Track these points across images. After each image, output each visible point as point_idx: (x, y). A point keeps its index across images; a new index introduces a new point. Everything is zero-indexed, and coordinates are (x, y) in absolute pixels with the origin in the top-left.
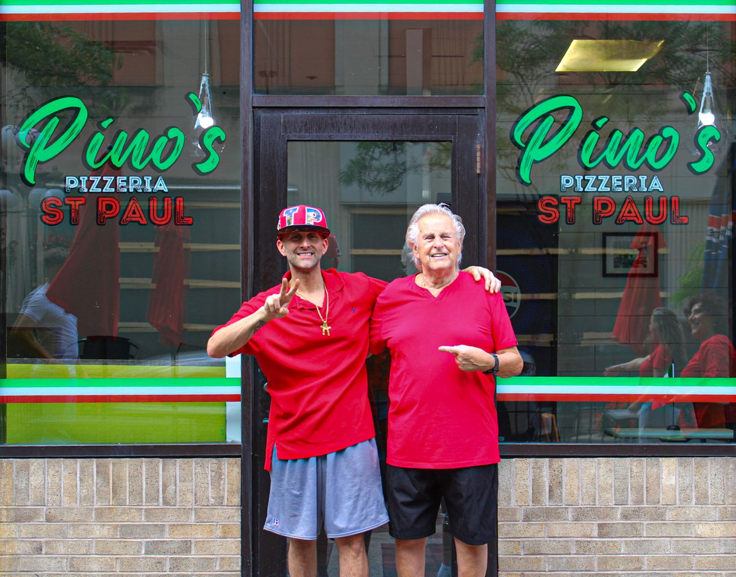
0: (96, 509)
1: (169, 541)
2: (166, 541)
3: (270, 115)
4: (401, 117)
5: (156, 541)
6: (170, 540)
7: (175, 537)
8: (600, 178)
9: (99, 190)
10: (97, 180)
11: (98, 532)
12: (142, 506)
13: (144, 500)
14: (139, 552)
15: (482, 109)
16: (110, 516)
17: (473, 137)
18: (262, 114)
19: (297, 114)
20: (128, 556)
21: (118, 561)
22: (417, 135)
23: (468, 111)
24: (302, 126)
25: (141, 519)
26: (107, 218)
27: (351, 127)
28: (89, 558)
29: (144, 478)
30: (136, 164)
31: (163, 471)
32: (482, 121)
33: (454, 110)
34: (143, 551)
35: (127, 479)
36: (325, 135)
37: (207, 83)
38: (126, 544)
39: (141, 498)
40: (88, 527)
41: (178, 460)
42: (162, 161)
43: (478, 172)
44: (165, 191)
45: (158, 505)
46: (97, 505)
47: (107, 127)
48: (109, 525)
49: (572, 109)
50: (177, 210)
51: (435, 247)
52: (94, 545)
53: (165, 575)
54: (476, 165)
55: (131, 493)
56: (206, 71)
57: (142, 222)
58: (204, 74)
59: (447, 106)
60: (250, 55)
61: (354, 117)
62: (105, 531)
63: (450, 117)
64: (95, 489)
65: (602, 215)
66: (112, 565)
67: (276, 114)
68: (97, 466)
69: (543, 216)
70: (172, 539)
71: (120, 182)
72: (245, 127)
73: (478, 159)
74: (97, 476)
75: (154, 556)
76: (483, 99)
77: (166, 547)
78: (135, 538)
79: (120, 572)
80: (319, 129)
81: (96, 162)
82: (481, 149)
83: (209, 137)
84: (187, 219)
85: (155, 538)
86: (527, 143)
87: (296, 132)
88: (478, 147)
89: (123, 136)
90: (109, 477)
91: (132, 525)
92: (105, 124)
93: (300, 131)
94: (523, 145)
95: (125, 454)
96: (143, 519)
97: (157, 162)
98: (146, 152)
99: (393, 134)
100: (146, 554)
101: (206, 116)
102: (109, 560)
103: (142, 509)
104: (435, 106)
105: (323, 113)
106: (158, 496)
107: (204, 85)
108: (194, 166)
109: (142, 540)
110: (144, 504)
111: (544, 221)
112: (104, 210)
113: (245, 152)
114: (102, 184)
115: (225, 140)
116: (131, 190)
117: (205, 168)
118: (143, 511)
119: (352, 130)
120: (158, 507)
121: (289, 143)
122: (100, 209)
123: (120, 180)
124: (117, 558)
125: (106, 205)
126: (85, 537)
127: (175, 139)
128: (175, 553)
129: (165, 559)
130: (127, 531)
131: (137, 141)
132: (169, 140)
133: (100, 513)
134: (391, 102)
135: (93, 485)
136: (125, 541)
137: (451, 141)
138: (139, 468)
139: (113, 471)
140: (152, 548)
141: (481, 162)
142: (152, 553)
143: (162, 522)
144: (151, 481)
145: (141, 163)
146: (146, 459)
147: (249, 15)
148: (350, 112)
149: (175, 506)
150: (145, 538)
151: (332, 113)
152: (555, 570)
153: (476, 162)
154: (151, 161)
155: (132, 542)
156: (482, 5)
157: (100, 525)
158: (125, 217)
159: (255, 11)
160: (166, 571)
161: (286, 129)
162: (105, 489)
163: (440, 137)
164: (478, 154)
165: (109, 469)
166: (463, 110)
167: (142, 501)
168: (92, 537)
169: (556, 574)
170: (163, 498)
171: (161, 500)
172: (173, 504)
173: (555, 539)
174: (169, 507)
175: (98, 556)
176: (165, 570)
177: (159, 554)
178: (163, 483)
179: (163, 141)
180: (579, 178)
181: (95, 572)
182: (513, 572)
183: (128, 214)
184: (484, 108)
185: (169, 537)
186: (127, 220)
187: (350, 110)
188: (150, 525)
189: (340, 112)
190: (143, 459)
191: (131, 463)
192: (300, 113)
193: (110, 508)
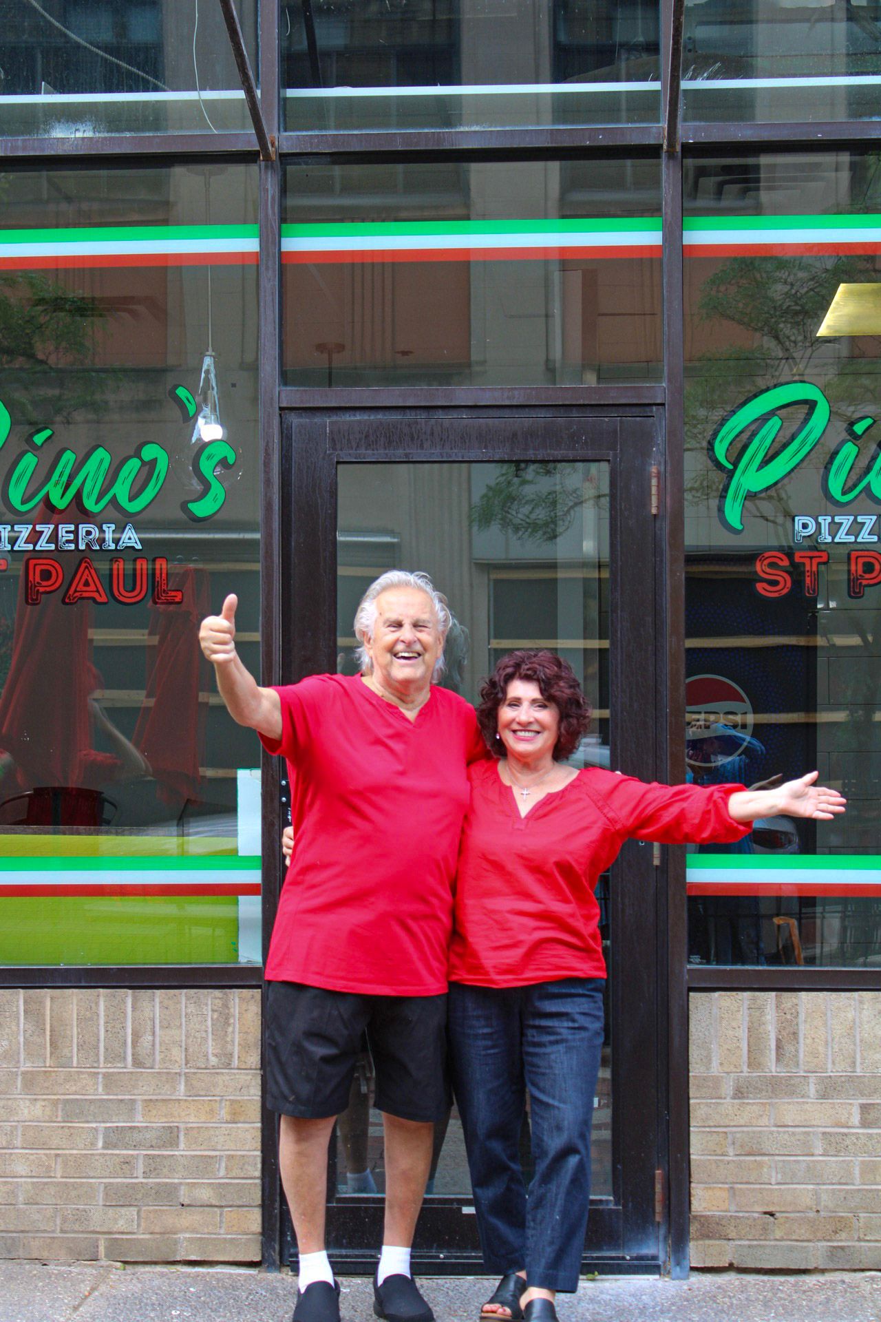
0: (24, 1073)
1: (142, 1127)
2: (138, 1127)
3: (308, 420)
4: (523, 421)
5: (122, 1127)
6: (145, 1125)
7: (152, 1120)
8: (860, 519)
9: (30, 547)
10: (25, 531)
11: (26, 1111)
12: (98, 1068)
13: (102, 1058)
14: (93, 1144)
15: (660, 407)
16: (46, 1085)
17: (645, 454)
18: (295, 420)
19: (352, 418)
20: (75, 1152)
21: (60, 1160)
22: (553, 452)
23: (637, 411)
24: (360, 439)
25: (97, 1089)
26: (43, 593)
27: (442, 439)
28: (11, 1154)
29: (102, 1022)
30: (90, 504)
31: (133, 1011)
32: (660, 425)
33: (614, 409)
34: (100, 1144)
35: (75, 1023)
36: (399, 453)
37: (212, 369)
38: (72, 1131)
39: (97, 1055)
40: (10, 1102)
41: (158, 992)
42: (131, 499)
43: (654, 511)
44: (137, 547)
45: (125, 1068)
46: (26, 1066)
47: (42, 444)
48: (44, 1100)
49: (811, 405)
50: (157, 579)
51: (403, 641)
52: (20, 1133)
53: (136, 1184)
54: (651, 500)
55: (80, 1047)
56: (210, 349)
57: (99, 600)
58: (208, 353)
59: (602, 403)
60: (275, 322)
61: (446, 423)
62: (38, 1110)
63: (607, 421)
64: (22, 1039)
65: (864, 583)
66: (49, 1167)
67: (318, 419)
68: (25, 1002)
69: (765, 585)
70: (148, 1125)
71: (64, 534)
72: (268, 442)
73: (654, 490)
74: (25, 1018)
75: (117, 1152)
76: (660, 390)
77: (137, 1136)
78: (88, 1122)
79: (62, 1177)
80: (389, 443)
81: (24, 502)
82: (659, 473)
83: (209, 457)
84: (173, 594)
85: (119, 1122)
86: (736, 465)
87: (352, 448)
88: (654, 470)
89: (69, 458)
90: (44, 1020)
91: (82, 1100)
92: (39, 439)
93: (358, 446)
94: (730, 467)
95: (70, 982)
96: (100, 1089)
97: (123, 500)
98: (106, 483)
99: (512, 449)
100: (104, 1148)
101: (211, 423)
102: (44, 1158)
103: (98, 1073)
104: (581, 402)
105: (395, 417)
106: (125, 1052)
107: (207, 372)
108: (184, 507)
109: (98, 1125)
110: (101, 1066)
111: (764, 593)
112: (38, 579)
113: (268, 482)
114: (35, 537)
115: (234, 464)
116: (82, 547)
117: (202, 509)
118: (100, 1076)
119: (443, 445)
120: (125, 1070)
121: (340, 467)
122: (31, 578)
123: (64, 530)
124: (57, 1155)
125: (41, 571)
126: (4, 1118)
127: (153, 463)
128: (152, 1146)
129: (136, 1157)
130: (74, 1109)
131: (91, 465)
132: (144, 463)
133: (30, 1081)
134: (508, 398)
135: (18, 1034)
136: (69, 1127)
137: (609, 461)
138: (93, 1005)
139: (51, 1010)
140: (115, 1138)
141: (658, 495)
142: (115, 1147)
143: (131, 1095)
144: (114, 1027)
145: (97, 502)
146: (105, 990)
147: (274, 257)
148: (440, 414)
149: (152, 1068)
150: (104, 1122)
151: (410, 416)
152: (787, 1181)
153: (650, 495)
154: (114, 499)
155: (83, 1128)
156: (660, 233)
157: (30, 1100)
158: (71, 592)
159: (283, 249)
160: (137, 1177)
161: (335, 444)
162: (39, 1040)
163: (590, 454)
164: (654, 482)
165: (44, 1008)
166: (627, 409)
167: (98, 1061)
168: (16, 1119)
169: (789, 1189)
170: (133, 1055)
171: (129, 1058)
172: (148, 1065)
173: (787, 1129)
174: (143, 1070)
175: (27, 1151)
176: (135, 1175)
177: (126, 1149)
178: (132, 1030)
179: (133, 465)
180: (825, 521)
181: (21, 1177)
182: (715, 1185)
183: (77, 587)
184: (663, 405)
185: (142, 1119)
186: (75, 595)
187: (440, 411)
188: (111, 1100)
189: (421, 416)
190: (101, 990)
191: (81, 996)
192: (358, 417)
193: (46, 1072)
